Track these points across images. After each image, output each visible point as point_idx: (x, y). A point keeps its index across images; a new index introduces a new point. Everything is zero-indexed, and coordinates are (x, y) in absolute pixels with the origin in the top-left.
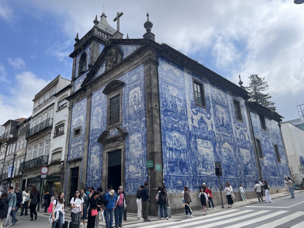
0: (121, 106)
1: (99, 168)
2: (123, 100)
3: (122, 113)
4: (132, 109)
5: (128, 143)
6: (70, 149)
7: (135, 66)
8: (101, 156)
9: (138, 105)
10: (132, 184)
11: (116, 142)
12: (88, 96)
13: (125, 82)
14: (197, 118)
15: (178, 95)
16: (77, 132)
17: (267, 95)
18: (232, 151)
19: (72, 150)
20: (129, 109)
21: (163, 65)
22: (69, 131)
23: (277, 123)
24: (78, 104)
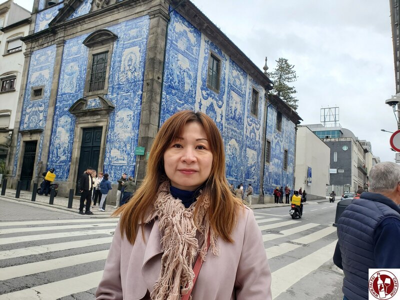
0: (108, 68)
1: (68, 146)
2: (113, 60)
3: (109, 78)
4: (125, 76)
5: (113, 120)
6: (25, 115)
7: (137, 16)
8: (72, 131)
9: (134, 72)
10: (112, 172)
11: (95, 116)
12: (59, 44)
13: (119, 36)
14: (206, 103)
15: (188, 69)
16: (38, 92)
17: (292, 89)
18: (238, 150)
19: (27, 116)
20: (120, 75)
21: (175, 23)
22: (25, 88)
23: (294, 125)
24: (41, 51)
